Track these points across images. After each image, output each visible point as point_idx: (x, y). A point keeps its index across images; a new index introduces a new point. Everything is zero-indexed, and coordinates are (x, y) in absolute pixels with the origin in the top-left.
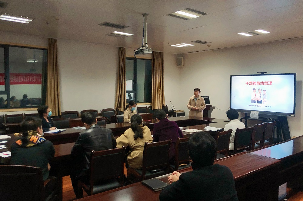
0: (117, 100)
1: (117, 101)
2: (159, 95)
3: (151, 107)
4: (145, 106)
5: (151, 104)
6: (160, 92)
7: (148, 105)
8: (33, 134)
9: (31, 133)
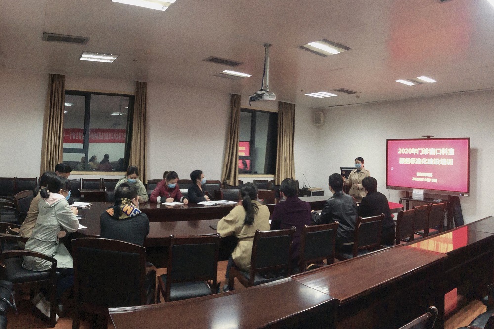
0: (225, 168)
1: (225, 170)
2: (287, 165)
3: (274, 181)
4: (265, 179)
5: (274, 177)
6: (288, 161)
7: (269, 178)
8: (127, 203)
9: (125, 201)
